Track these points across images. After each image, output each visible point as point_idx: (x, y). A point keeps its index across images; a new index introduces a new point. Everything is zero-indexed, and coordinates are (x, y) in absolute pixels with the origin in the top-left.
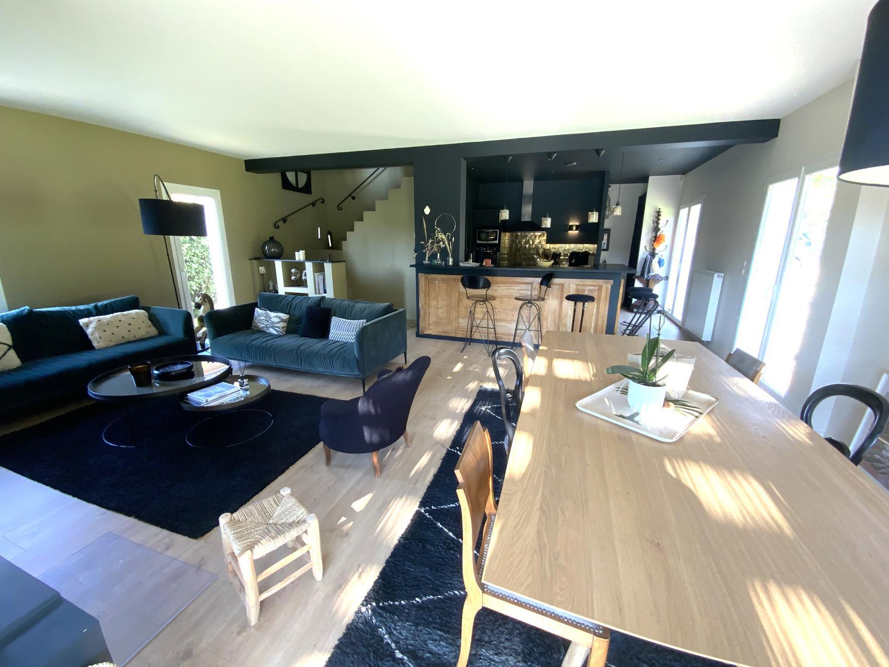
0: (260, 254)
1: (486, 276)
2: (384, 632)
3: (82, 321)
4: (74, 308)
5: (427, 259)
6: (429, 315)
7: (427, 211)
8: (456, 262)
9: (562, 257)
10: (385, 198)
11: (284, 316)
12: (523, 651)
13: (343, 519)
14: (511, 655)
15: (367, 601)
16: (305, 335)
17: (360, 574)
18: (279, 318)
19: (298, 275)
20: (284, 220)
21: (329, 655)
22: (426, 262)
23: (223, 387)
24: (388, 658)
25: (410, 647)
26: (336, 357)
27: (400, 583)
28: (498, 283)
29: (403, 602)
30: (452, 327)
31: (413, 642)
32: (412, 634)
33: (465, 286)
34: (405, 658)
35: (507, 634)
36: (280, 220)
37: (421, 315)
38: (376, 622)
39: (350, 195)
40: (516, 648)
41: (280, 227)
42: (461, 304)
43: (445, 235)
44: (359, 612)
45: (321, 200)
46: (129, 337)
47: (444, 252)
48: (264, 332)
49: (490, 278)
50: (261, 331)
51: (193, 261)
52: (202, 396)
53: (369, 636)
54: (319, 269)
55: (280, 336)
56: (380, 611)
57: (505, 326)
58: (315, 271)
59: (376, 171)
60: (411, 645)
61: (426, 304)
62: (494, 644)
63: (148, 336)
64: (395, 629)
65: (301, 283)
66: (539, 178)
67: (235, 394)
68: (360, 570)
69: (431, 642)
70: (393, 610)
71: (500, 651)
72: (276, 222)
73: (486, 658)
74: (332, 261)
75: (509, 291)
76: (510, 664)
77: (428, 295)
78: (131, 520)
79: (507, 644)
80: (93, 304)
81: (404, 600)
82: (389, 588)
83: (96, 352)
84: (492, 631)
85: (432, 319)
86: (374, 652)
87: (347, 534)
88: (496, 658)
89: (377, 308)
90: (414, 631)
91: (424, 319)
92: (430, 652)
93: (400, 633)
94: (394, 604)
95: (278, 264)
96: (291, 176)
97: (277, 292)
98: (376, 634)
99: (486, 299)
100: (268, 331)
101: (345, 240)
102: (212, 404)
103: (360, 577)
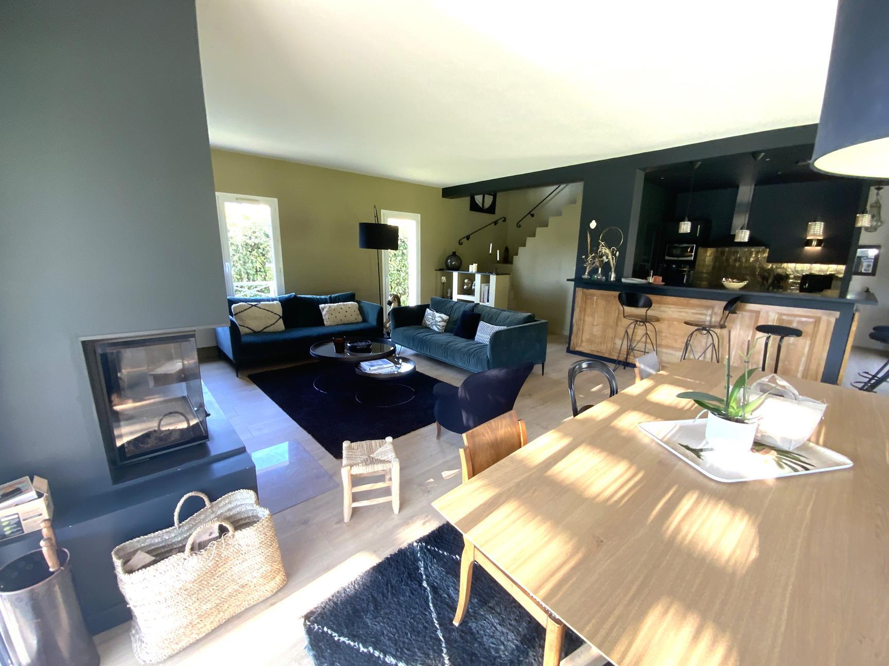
0: (445, 267)
1: (648, 294)
2: (422, 565)
3: (321, 306)
4: (318, 297)
5: (586, 273)
6: (583, 332)
7: (593, 225)
8: (618, 278)
9: (791, 281)
10: (559, 214)
11: (445, 317)
12: (525, 636)
13: (432, 480)
14: (513, 632)
15: (420, 541)
16: (457, 334)
17: (426, 522)
18: (442, 318)
19: (470, 285)
20: (468, 238)
21: (380, 561)
22: (586, 276)
23: (384, 362)
24: (416, 582)
25: (435, 584)
26: (473, 355)
27: (450, 540)
28: (668, 304)
29: (445, 553)
30: (607, 347)
31: (439, 582)
32: (441, 577)
33: (623, 304)
34: (428, 588)
35: (518, 616)
36: (464, 238)
37: (573, 331)
38: (420, 556)
39: (530, 213)
40: (520, 629)
41: (463, 244)
42: (619, 323)
43: (610, 249)
44: (411, 545)
45: (504, 219)
46: (345, 320)
47: (606, 267)
48: (429, 328)
49: (653, 297)
50: (428, 328)
51: (402, 271)
52: (368, 365)
53: (410, 562)
54: (486, 281)
55: (440, 333)
56: (425, 550)
57: (671, 354)
58: (482, 282)
59: (557, 188)
60: (437, 583)
61: (580, 320)
62: (502, 617)
63: (356, 321)
64: (431, 568)
65: (470, 292)
66: (762, 181)
67: (389, 368)
68: (427, 519)
69: (452, 589)
70: (435, 555)
71: (505, 625)
72: (460, 240)
73: (489, 622)
74: (497, 274)
75: (681, 314)
76: (507, 637)
77: (583, 310)
78: (310, 437)
79: (513, 622)
80: (329, 296)
81: (447, 552)
82: (439, 539)
83: (324, 327)
84: (506, 607)
85: (586, 336)
86: (409, 574)
87: (429, 492)
88: (498, 627)
89: (519, 318)
90: (443, 575)
91: (577, 336)
92: (448, 595)
93: (433, 572)
94: (438, 552)
95: (455, 275)
96: (478, 199)
97: (452, 298)
98: (416, 563)
99: (645, 320)
100: (432, 328)
101: (517, 255)
102: (372, 372)
103: (424, 524)
